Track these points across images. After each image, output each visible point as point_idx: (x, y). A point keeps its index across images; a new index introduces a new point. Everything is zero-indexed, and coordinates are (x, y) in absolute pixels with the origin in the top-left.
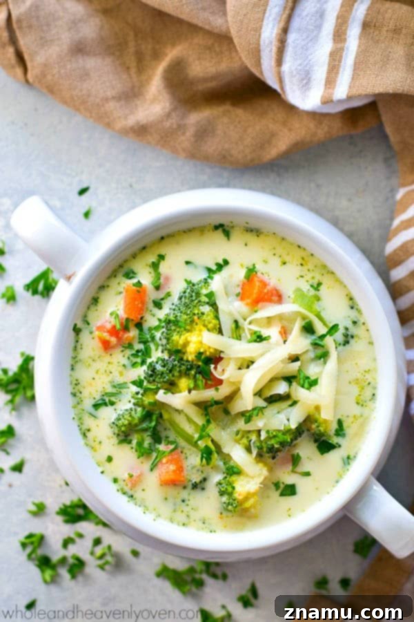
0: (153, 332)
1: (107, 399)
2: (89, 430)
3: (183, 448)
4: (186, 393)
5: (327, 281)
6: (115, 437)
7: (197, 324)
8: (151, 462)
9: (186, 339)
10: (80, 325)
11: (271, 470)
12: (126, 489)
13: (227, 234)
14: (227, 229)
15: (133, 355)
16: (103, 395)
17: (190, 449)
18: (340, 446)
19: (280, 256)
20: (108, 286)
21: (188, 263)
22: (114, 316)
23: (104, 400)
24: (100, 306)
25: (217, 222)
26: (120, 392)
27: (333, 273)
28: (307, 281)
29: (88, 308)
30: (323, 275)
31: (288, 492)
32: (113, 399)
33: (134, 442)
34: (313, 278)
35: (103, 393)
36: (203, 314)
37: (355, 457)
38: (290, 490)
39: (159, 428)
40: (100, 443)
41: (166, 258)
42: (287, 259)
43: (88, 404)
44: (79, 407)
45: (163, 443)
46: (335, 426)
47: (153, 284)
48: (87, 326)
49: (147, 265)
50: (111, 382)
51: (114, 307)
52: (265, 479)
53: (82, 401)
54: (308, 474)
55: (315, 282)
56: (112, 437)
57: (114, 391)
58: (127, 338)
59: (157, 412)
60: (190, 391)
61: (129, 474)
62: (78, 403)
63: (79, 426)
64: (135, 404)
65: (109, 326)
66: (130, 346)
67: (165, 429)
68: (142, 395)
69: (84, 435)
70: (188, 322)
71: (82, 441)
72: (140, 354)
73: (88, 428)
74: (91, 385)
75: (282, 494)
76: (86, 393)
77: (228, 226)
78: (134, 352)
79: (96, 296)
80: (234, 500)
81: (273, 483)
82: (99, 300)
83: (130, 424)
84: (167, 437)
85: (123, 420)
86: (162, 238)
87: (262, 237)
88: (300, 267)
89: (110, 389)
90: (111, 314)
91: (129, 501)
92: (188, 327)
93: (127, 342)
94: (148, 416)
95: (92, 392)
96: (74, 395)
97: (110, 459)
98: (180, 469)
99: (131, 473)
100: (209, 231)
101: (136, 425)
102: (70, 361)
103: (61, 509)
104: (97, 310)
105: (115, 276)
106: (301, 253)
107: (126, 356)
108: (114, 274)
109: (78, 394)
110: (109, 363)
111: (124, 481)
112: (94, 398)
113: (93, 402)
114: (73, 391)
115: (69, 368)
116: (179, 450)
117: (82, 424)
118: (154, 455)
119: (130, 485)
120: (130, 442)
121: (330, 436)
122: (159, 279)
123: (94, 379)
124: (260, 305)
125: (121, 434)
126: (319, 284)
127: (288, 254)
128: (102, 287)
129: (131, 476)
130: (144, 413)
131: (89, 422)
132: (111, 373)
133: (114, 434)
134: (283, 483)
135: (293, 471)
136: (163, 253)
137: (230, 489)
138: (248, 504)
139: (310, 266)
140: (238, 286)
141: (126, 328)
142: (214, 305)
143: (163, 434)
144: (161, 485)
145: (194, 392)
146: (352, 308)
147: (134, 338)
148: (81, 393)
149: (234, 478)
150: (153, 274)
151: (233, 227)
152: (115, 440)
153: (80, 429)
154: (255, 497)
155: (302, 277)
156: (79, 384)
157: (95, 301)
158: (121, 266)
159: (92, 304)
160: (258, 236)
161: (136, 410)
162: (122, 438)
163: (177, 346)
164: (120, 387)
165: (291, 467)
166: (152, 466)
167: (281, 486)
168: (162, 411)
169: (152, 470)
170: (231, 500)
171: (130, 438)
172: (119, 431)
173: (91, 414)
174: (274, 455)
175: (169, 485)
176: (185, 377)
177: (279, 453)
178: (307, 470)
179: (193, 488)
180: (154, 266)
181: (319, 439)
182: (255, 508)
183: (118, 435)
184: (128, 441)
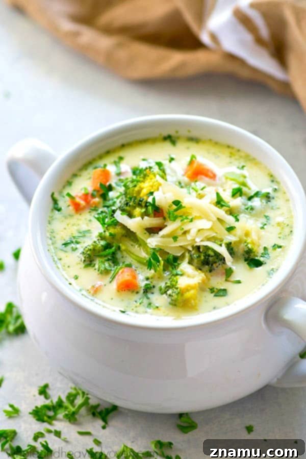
0: (115, 200)
1: (74, 241)
3: (137, 268)
4: (139, 218)
5: (248, 165)
6: (82, 263)
7: (148, 176)
8: (110, 277)
9: (140, 187)
10: (56, 195)
11: (208, 277)
12: (90, 295)
13: (173, 142)
14: (173, 139)
15: (98, 214)
17: (142, 268)
18: (265, 263)
19: (214, 153)
20: (80, 175)
21: (143, 160)
22: (83, 189)
23: (71, 241)
24: (73, 186)
25: (166, 134)
27: (254, 159)
28: (235, 165)
29: (64, 187)
31: (221, 294)
32: (79, 240)
33: (97, 266)
34: (239, 163)
35: (71, 237)
37: (277, 270)
38: (222, 293)
39: (117, 255)
40: (69, 266)
41: (125, 159)
43: (59, 243)
45: (121, 265)
46: (261, 251)
47: (115, 172)
48: (62, 198)
49: (112, 162)
50: (77, 230)
51: (84, 185)
52: (203, 282)
53: (55, 242)
54: (239, 282)
55: (241, 166)
56: (79, 263)
57: (80, 235)
58: (94, 203)
59: (117, 244)
60: (142, 217)
61: (92, 286)
62: (53, 244)
63: (52, 256)
64: (98, 239)
65: (80, 194)
66: (96, 209)
67: (122, 257)
68: (105, 232)
69: (57, 262)
70: (142, 175)
73: (59, 258)
74: (62, 232)
75: (216, 296)
76: (58, 237)
77: (174, 137)
78: (99, 212)
79: (70, 180)
80: (177, 289)
81: (209, 288)
82: (73, 183)
83: (94, 249)
84: (124, 262)
86: (123, 146)
87: (201, 144)
88: (229, 158)
89: (76, 234)
90: (81, 189)
91: (89, 301)
92: (142, 179)
93: (94, 206)
94: (108, 246)
95: (63, 236)
96: (50, 238)
97: (76, 277)
98: (135, 277)
99: (94, 285)
100: (160, 141)
101: (100, 251)
102: (48, 218)
103: (34, 410)
104: (71, 189)
105: (86, 169)
106: (230, 150)
107: (93, 215)
108: (86, 166)
109: (53, 239)
110: (78, 219)
111: (88, 290)
112: (65, 240)
113: (64, 242)
115: (47, 222)
116: (134, 268)
117: (55, 255)
118: (113, 272)
119: (92, 292)
120: (94, 266)
121: (257, 256)
122: (120, 170)
123: (65, 229)
124: (199, 177)
125: (87, 259)
126: (244, 166)
127: (220, 152)
128: (75, 175)
130: (106, 243)
131: (62, 255)
132: (79, 225)
133: (81, 261)
134: (217, 289)
135: (226, 280)
136: (123, 155)
137: (174, 283)
138: (188, 295)
139: (237, 157)
143: (121, 260)
144: (118, 291)
145: (146, 218)
146: (273, 181)
148: (55, 237)
149: (178, 277)
150: (115, 167)
151: (178, 138)
152: (83, 265)
153: (53, 259)
154: (195, 290)
155: (231, 163)
156: (54, 232)
157: (69, 183)
159: (67, 185)
160: (197, 143)
161: (99, 242)
162: (88, 262)
163: (133, 194)
164: (84, 234)
165: (224, 279)
166: (111, 280)
167: (215, 290)
168: (121, 245)
169: (111, 282)
170: (175, 290)
171: (94, 262)
172: (85, 257)
173: (62, 250)
174: (211, 268)
175: (125, 290)
176: (138, 207)
177: (214, 266)
178: (238, 279)
179: (144, 292)
180: (116, 163)
181: (249, 257)
182: (194, 300)
183: (85, 261)
184: (92, 265)
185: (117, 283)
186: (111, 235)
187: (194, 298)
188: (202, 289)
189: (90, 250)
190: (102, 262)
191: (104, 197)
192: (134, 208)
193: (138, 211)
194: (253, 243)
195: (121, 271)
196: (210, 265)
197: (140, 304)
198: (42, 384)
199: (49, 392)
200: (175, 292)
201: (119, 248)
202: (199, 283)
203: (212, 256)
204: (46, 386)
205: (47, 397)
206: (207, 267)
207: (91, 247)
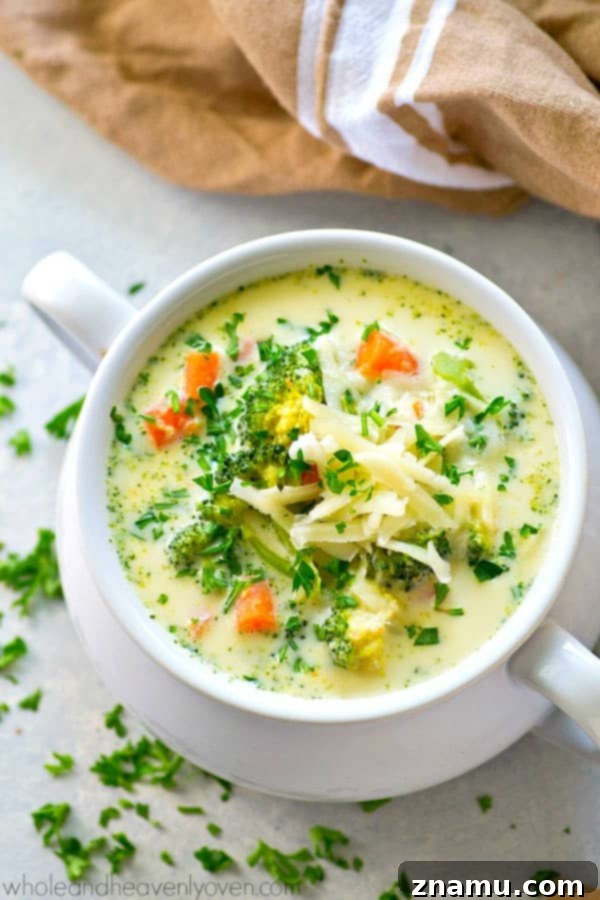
0: (230, 419)
1: (157, 513)
2: (133, 557)
3: (272, 580)
4: (274, 489)
5: (479, 335)
6: (172, 567)
7: (289, 391)
8: (225, 599)
9: (275, 414)
10: (121, 411)
11: (404, 606)
12: (189, 640)
13: (336, 280)
14: (336, 273)
15: (199, 451)
16: (151, 508)
17: (283, 581)
18: (508, 569)
19: (412, 307)
20: (163, 359)
21: (281, 321)
22: (170, 396)
23: (152, 514)
24: (151, 386)
25: (321, 265)
26: (176, 503)
27: (487, 325)
28: (451, 337)
29: (134, 389)
30: (472, 328)
31: (428, 639)
32: (166, 512)
33: (200, 573)
34: (460, 332)
35: (152, 505)
36: (298, 377)
37: (529, 585)
38: (430, 637)
39: (237, 552)
40: (149, 574)
41: (246, 318)
42: (421, 309)
43: (131, 518)
44: (119, 526)
45: (244, 572)
46: (500, 541)
47: (227, 352)
48: (131, 413)
49: (219, 329)
50: (162, 489)
51: (171, 385)
52: (395, 617)
53: (122, 517)
54: (459, 613)
55: (462, 339)
56: (169, 568)
57: (168, 500)
58: (190, 428)
59: (235, 527)
60: (281, 487)
61: (192, 620)
62: (118, 521)
63: (118, 552)
64: (201, 518)
65: (164, 410)
66: (194, 439)
67: (246, 554)
68: (212, 502)
69: (126, 565)
70: (278, 388)
71: (122, 573)
72: (210, 451)
73: (131, 554)
74: (135, 493)
75: (418, 643)
76: (127, 505)
77: (337, 269)
78: (200, 447)
79: (145, 372)
80: (347, 641)
81: (406, 627)
82: (150, 379)
83: (194, 543)
84: (249, 566)
85: (183, 538)
86: (241, 289)
87: (386, 283)
88: (441, 320)
89: (160, 499)
90: (167, 395)
91: (192, 657)
92: (277, 396)
93: (191, 433)
94: (219, 533)
95: (137, 502)
96: (112, 509)
97: (163, 599)
98: (268, 606)
99: (195, 618)
100: (310, 276)
101: (204, 546)
102: (107, 463)
103: (98, 764)
104: (146, 392)
105: (174, 345)
106: (441, 301)
107: (189, 453)
108: (171, 340)
109: (117, 509)
110: (163, 463)
111: (186, 630)
112: (140, 512)
113: (137, 517)
114: (111, 504)
115: (106, 472)
116: (267, 582)
117: (123, 549)
118: (230, 590)
119: (193, 633)
120: (195, 574)
121: (492, 555)
122: (236, 345)
123: (139, 485)
124: (385, 373)
125: (182, 561)
126: (468, 341)
127: (423, 303)
128: (154, 360)
129: (195, 622)
130: (215, 527)
131: (133, 546)
132: (164, 476)
133: (171, 562)
134: (420, 628)
135: (437, 609)
136: (240, 311)
137: (341, 627)
138: (368, 650)
139: (455, 316)
140: (353, 351)
141: (188, 413)
142: (315, 369)
143: (243, 562)
144: (241, 633)
145: (287, 488)
146: (522, 376)
147: (200, 427)
148: (120, 506)
149: (348, 612)
150: (228, 339)
151: (344, 270)
152: (173, 572)
153: (121, 557)
154: (379, 641)
155: (444, 331)
156: (118, 493)
157: (144, 378)
158: (181, 330)
159: (139, 383)
160: (380, 281)
161: (202, 525)
162: (182, 567)
163: (262, 425)
164: (176, 496)
165: (432, 603)
166: (226, 606)
167: (418, 631)
168: (242, 527)
169: (226, 611)
170: (343, 644)
171: (195, 567)
172: (178, 557)
173: (135, 536)
174: (408, 582)
175: (252, 632)
176: (272, 463)
177: (415, 580)
178: (457, 606)
179: (287, 637)
180: (229, 329)
181: (477, 559)
182: (379, 658)
183: (177, 563)
184: (192, 572)
185: (238, 617)
186: (223, 512)
187: (378, 655)
188: (392, 630)
189: (187, 545)
190: (209, 572)
191: (209, 412)
192: (265, 463)
193: (272, 473)
194: (485, 530)
195: (244, 593)
196: (407, 580)
197: (281, 661)
198: (111, 709)
199: (126, 722)
200: (343, 649)
201: (239, 535)
202: (386, 626)
203: (409, 567)
204: (119, 709)
205: (122, 732)
206: (400, 583)
207: (188, 540)
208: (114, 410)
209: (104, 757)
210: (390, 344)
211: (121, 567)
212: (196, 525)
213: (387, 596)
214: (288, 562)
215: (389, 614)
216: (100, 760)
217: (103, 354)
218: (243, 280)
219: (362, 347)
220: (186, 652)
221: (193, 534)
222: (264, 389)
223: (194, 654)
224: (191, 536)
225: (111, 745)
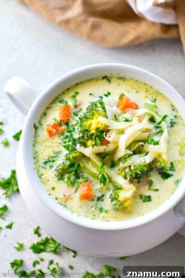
0: (74, 127)
1: (51, 159)
2: (42, 175)
3: (91, 181)
4: (91, 148)
5: (159, 98)
6: (56, 177)
7: (95, 115)
8: (75, 188)
9: (90, 123)
10: (37, 125)
11: (137, 188)
12: (62, 202)
13: (109, 81)
14: (109, 78)
15: (64, 138)
16: (49, 158)
17: (95, 181)
18: (173, 175)
19: (135, 89)
20: (51, 108)
21: (90, 94)
22: (54, 120)
23: (49, 160)
24: (47, 117)
25: (104, 75)
26: (58, 156)
27: (162, 94)
28: (149, 99)
29: (41, 117)
30: (157, 96)
31: (147, 199)
32: (54, 159)
33: (66, 179)
34: (152, 97)
35: (49, 157)
36: (98, 110)
37: (181, 180)
39: (78, 171)
40: (48, 181)
41: (79, 94)
42: (139, 90)
43: (41, 162)
44: (37, 164)
45: (81, 178)
46: (169, 165)
47: (73, 105)
48: (41, 126)
49: (70, 97)
50: (53, 151)
51: (55, 115)
52: (135, 192)
53: (38, 161)
54: (157, 190)
55: (154, 99)
56: (54, 177)
57: (55, 155)
58: (61, 130)
59: (78, 163)
60: (93, 147)
61: (63, 195)
62: (37, 162)
63: (37, 173)
64: (65, 160)
65: (52, 124)
66: (63, 134)
67: (82, 172)
68: (69, 154)
69: (40, 177)
70: (91, 114)
71: (39, 180)
72: (68, 138)
73: (42, 174)
74: (43, 153)
75: (144, 201)
76: (40, 157)
77: (109, 77)
78: (65, 136)
79: (45, 112)
80: (119, 201)
81: (139, 196)
82: (47, 114)
83: (63, 168)
84: (83, 176)
85: (60, 167)
86: (77, 84)
87: (126, 81)
88: (145, 93)
89: (52, 155)
90: (53, 119)
91: (64, 208)
92: (91, 117)
93: (61, 132)
94: (72, 165)
95: (44, 155)
96: (35, 158)
97: (53, 189)
98: (90, 189)
99: (65, 194)
100: (100, 80)
101: (67, 169)
102: (33, 142)
104: (46, 119)
105: (55, 103)
106: (145, 87)
107: (61, 139)
108: (53, 102)
109: (37, 158)
110: (52, 142)
111: (61, 199)
112: (45, 159)
113: (44, 161)
114: (35, 156)
115: (33, 145)
116: (89, 181)
117: (39, 172)
118: (76, 184)
119: (64, 200)
120: (64, 179)
121: (167, 170)
122: (76, 102)
123: (44, 150)
124: (127, 109)
125: (59, 175)
126: (155, 100)
127: (139, 88)
128: (48, 108)
129: (65, 196)
130: (71, 163)
131: (42, 171)
132: (53, 147)
133: (56, 175)
134: (144, 196)
135: (149, 189)
136: (77, 91)
137: (117, 196)
138: (126, 204)
139: (150, 92)
140: (116, 103)
141: (60, 125)
142: (104, 108)
143: (81, 174)
144: (81, 199)
145: (95, 147)
146: (173, 110)
147: (64, 129)
148: (38, 157)
149: (118, 191)
150: (73, 101)
151: (112, 77)
152: (56, 179)
153: (38, 174)
154: (130, 200)
155: (147, 97)
156: (37, 153)
157: (45, 114)
158: (57, 98)
159: (43, 116)
160: (124, 81)
161: (66, 162)
162: (59, 177)
163: (86, 127)
164: (58, 153)
165: (148, 187)
166: (75, 190)
168: (80, 163)
169: (75, 192)
170: (117, 202)
172: (58, 173)
173: (43, 167)
174: (139, 180)
175: (85, 199)
176: (90, 140)
177: (141, 179)
178: (156, 188)
179: (97, 200)
180: (74, 97)
181: (162, 172)
182: (130, 207)
183: (58, 176)
184: (63, 178)
185: (80, 193)
186: (73, 157)
187: (130, 206)
188: (134, 197)
189: (61, 169)
190: (69, 178)
191: (67, 124)
192: (88, 140)
193: (90, 143)
194: (164, 161)
195: (81, 185)
196: (138, 179)
197: (95, 209)
198: (36, 227)
199: (41, 232)
200: (118, 204)
201: (79, 165)
202: (132, 195)
203: (140, 174)
204: (39, 228)
205: (39, 235)
206: (136, 180)
207: (61, 167)
208: (35, 124)
209: (34, 244)
210: (129, 100)
211: (38, 178)
212: (64, 162)
213: (132, 185)
214: (96, 174)
215: (133, 191)
216: (32, 245)
217: (30, 107)
218: (78, 81)
219: (119, 102)
220: (62, 207)
221: (63, 165)
222: (86, 115)
223: (65, 207)
224: (62, 166)
225: (36, 240)
